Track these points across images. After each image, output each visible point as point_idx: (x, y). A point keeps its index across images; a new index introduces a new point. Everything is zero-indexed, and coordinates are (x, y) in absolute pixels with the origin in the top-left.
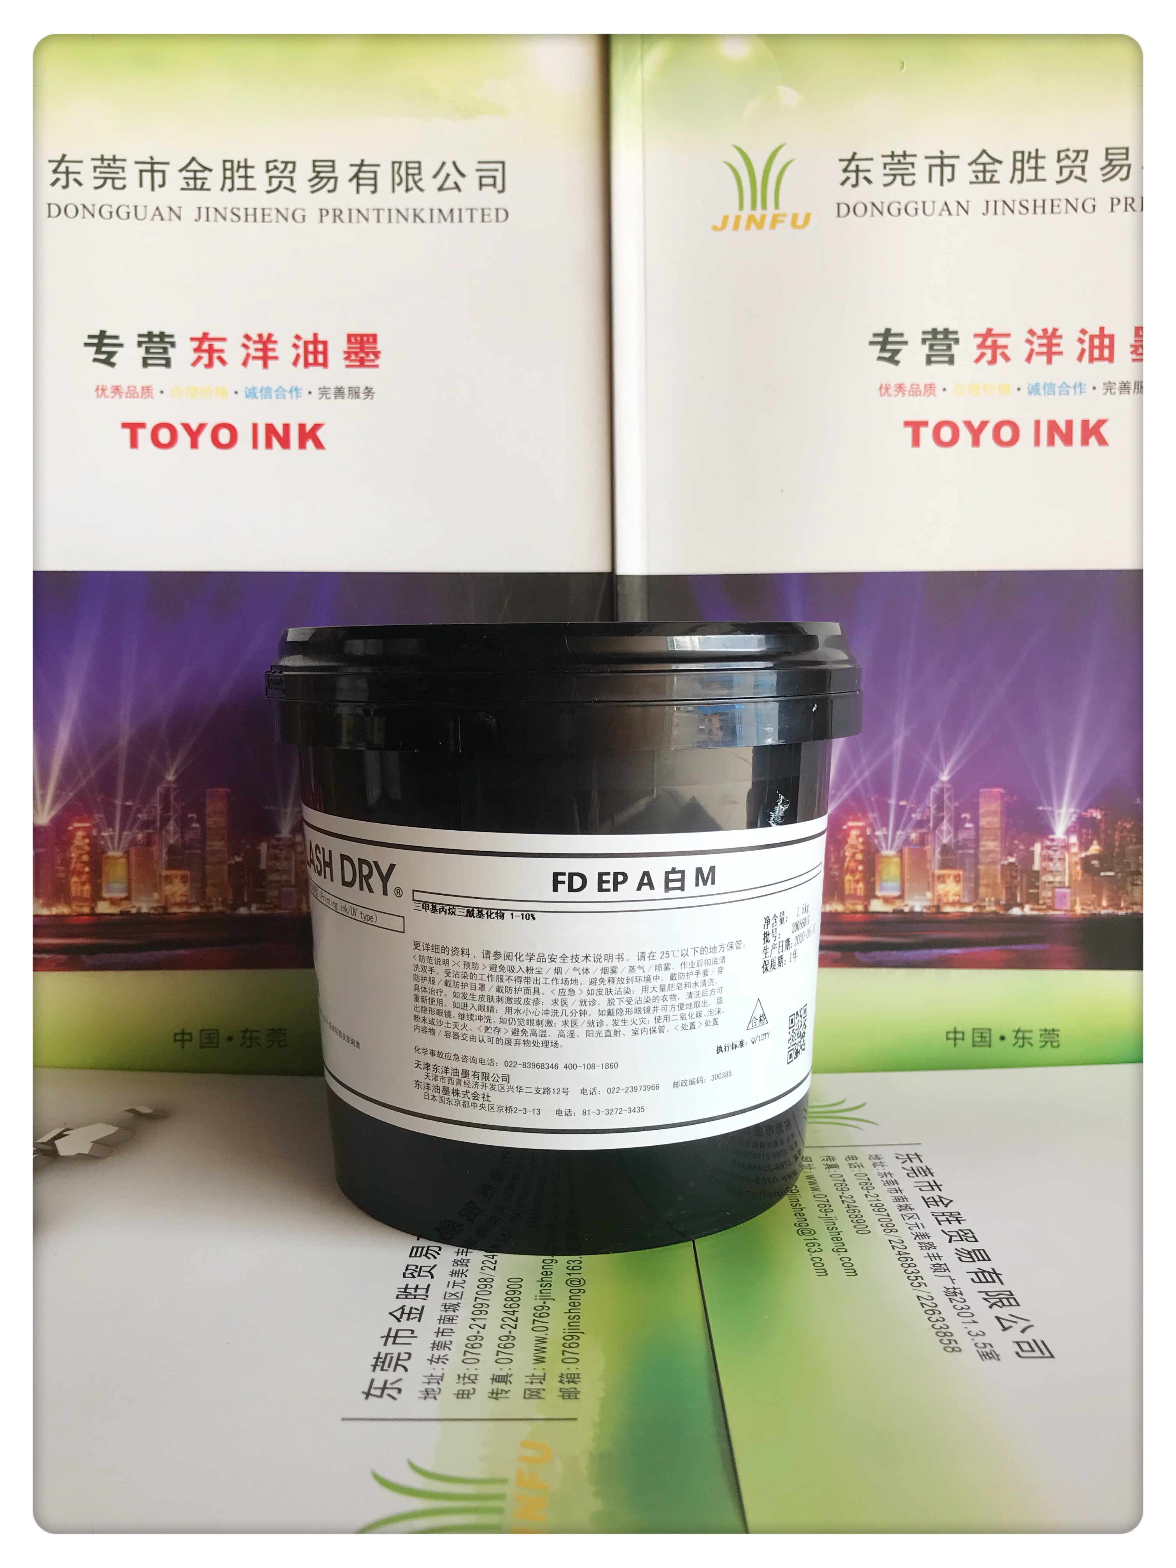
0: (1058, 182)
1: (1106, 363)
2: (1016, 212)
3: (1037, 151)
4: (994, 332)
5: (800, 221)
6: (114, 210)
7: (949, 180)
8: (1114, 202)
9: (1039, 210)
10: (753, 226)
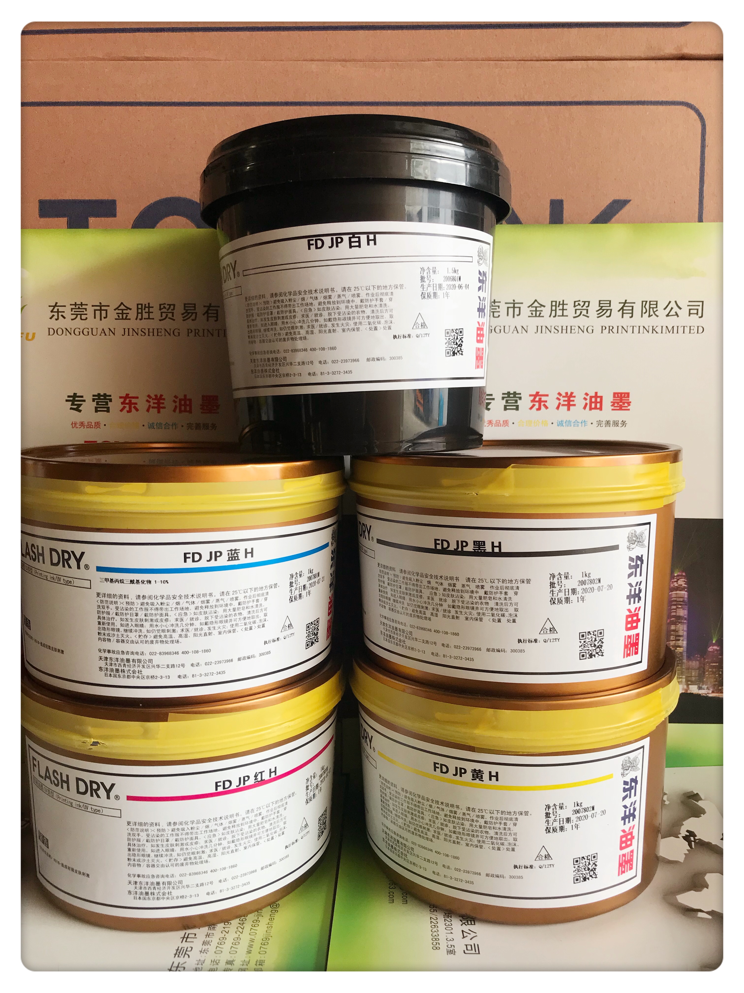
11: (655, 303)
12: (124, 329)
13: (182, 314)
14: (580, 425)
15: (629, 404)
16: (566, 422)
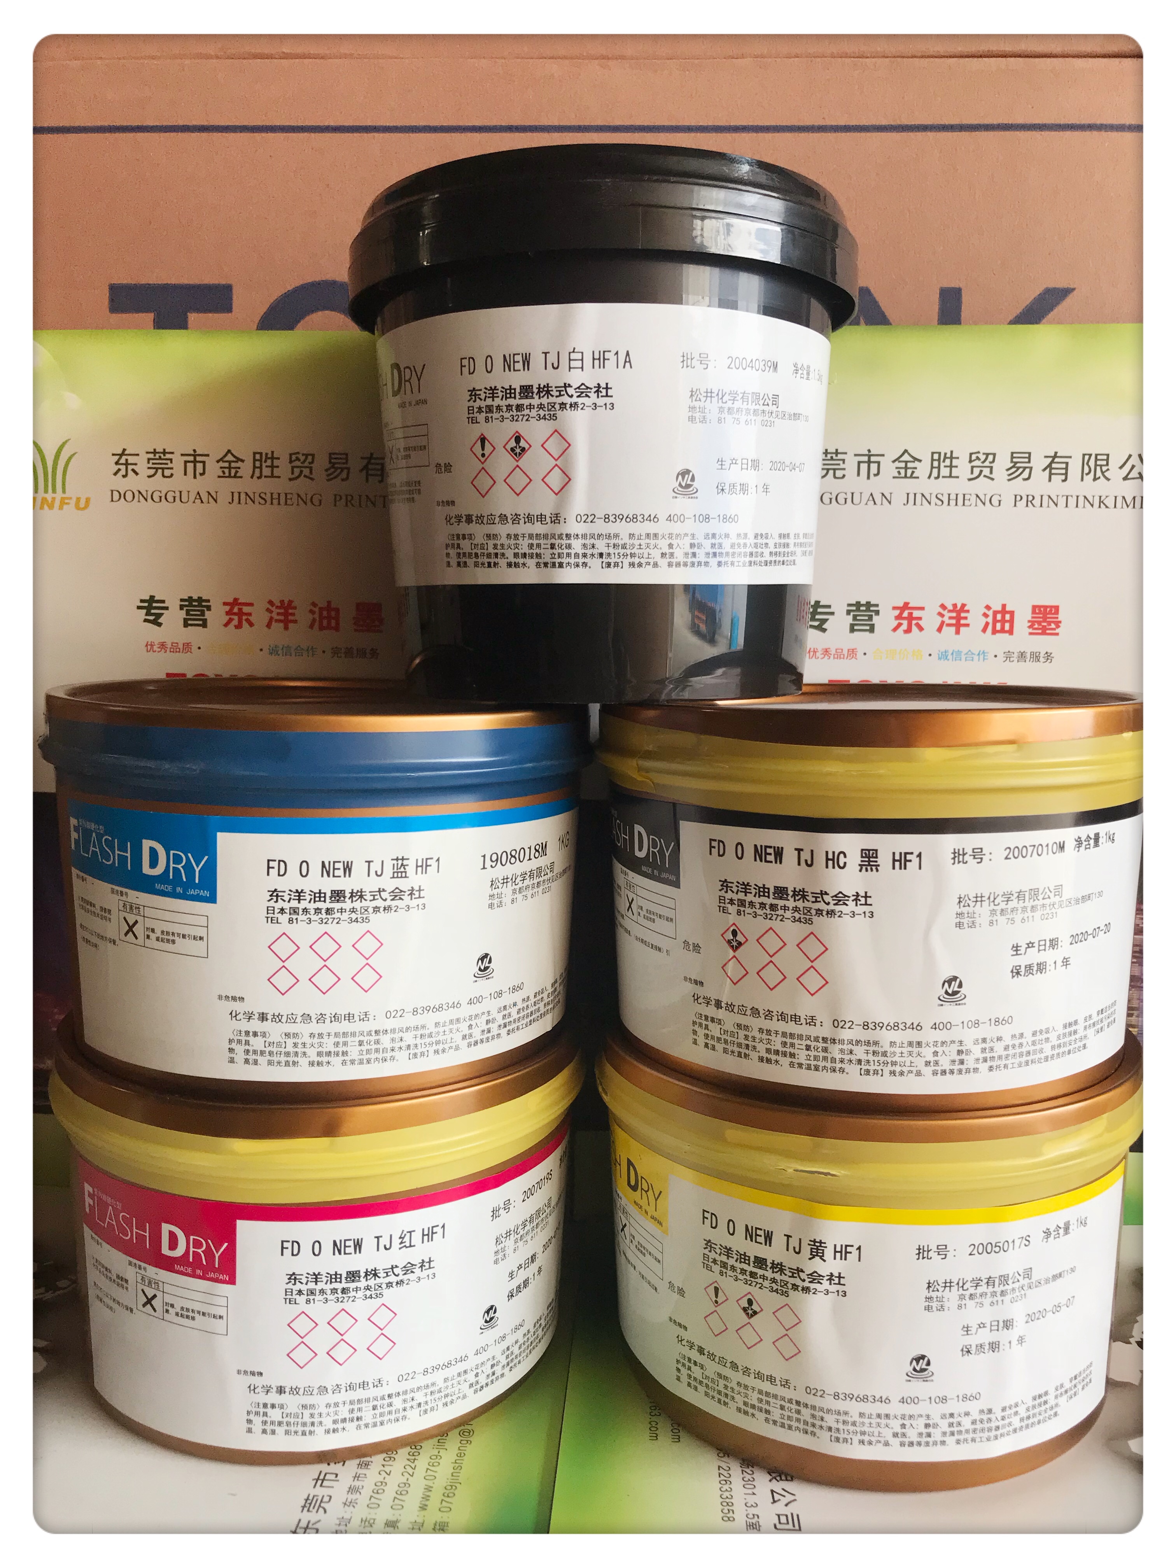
0: (970, 480)
1: (1007, 635)
2: (933, 503)
3: (952, 452)
4: (910, 605)
6: (163, 495)
7: (875, 475)
8: (1017, 499)
9: (953, 503)
11: (1105, 457)
12: (233, 493)
13: (327, 470)
14: (976, 658)
15: (1058, 624)
16: (952, 654)
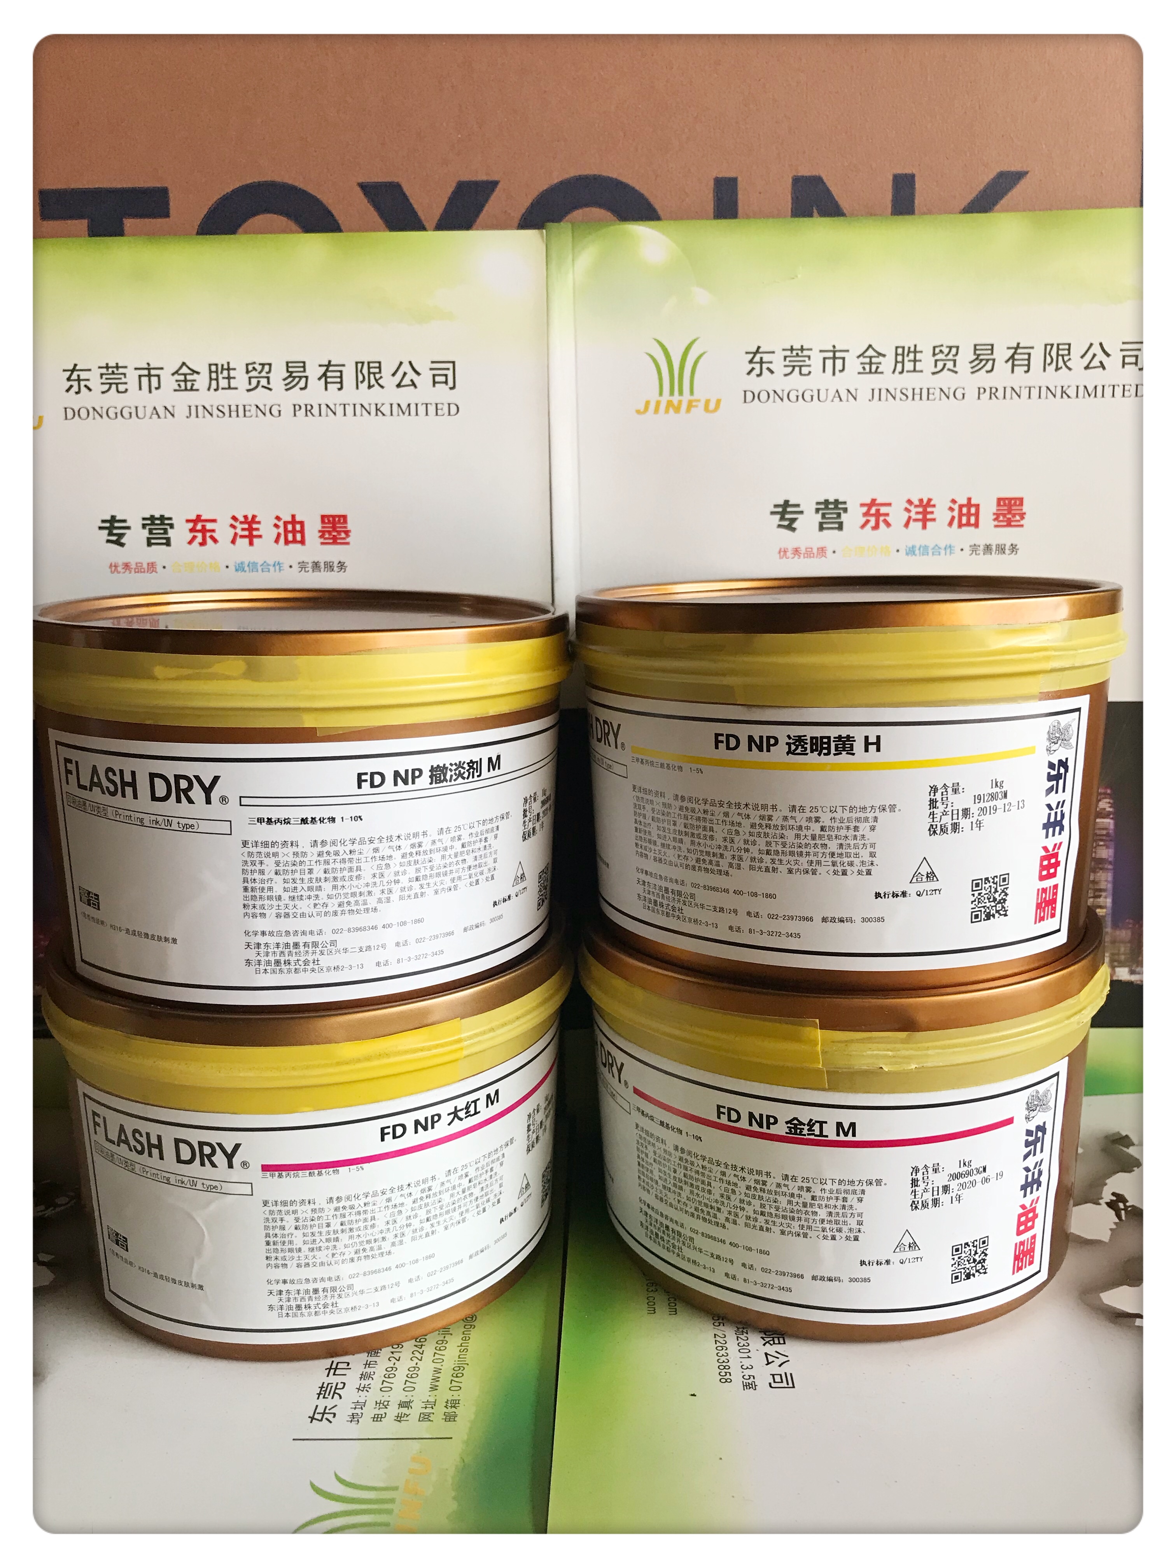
0: (934, 373)
1: (973, 528)
2: (897, 398)
3: (915, 346)
4: (877, 502)
5: (712, 406)
6: (119, 411)
7: (840, 371)
8: (980, 391)
9: (917, 397)
10: (671, 411)
11: (1067, 347)
12: (190, 407)
13: (284, 379)
14: (943, 552)
15: (1023, 516)
16: (919, 549)
